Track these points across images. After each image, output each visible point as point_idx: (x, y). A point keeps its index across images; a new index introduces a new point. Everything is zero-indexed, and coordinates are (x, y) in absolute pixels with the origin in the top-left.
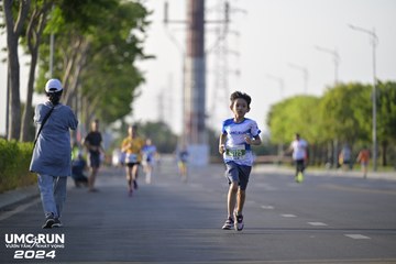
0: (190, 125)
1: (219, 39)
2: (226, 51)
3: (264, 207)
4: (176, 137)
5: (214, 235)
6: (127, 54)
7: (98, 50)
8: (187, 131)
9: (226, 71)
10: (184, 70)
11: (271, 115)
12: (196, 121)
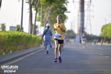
0: (80, 31)
1: (88, 7)
2: (90, 10)
3: (100, 54)
4: (76, 34)
5: (87, 62)
6: (62, 11)
7: (54, 9)
8: (79, 33)
9: (90, 16)
10: (78, 15)
11: (102, 29)
12: (81, 30)
